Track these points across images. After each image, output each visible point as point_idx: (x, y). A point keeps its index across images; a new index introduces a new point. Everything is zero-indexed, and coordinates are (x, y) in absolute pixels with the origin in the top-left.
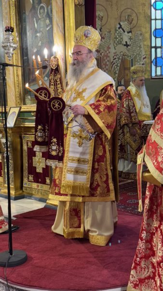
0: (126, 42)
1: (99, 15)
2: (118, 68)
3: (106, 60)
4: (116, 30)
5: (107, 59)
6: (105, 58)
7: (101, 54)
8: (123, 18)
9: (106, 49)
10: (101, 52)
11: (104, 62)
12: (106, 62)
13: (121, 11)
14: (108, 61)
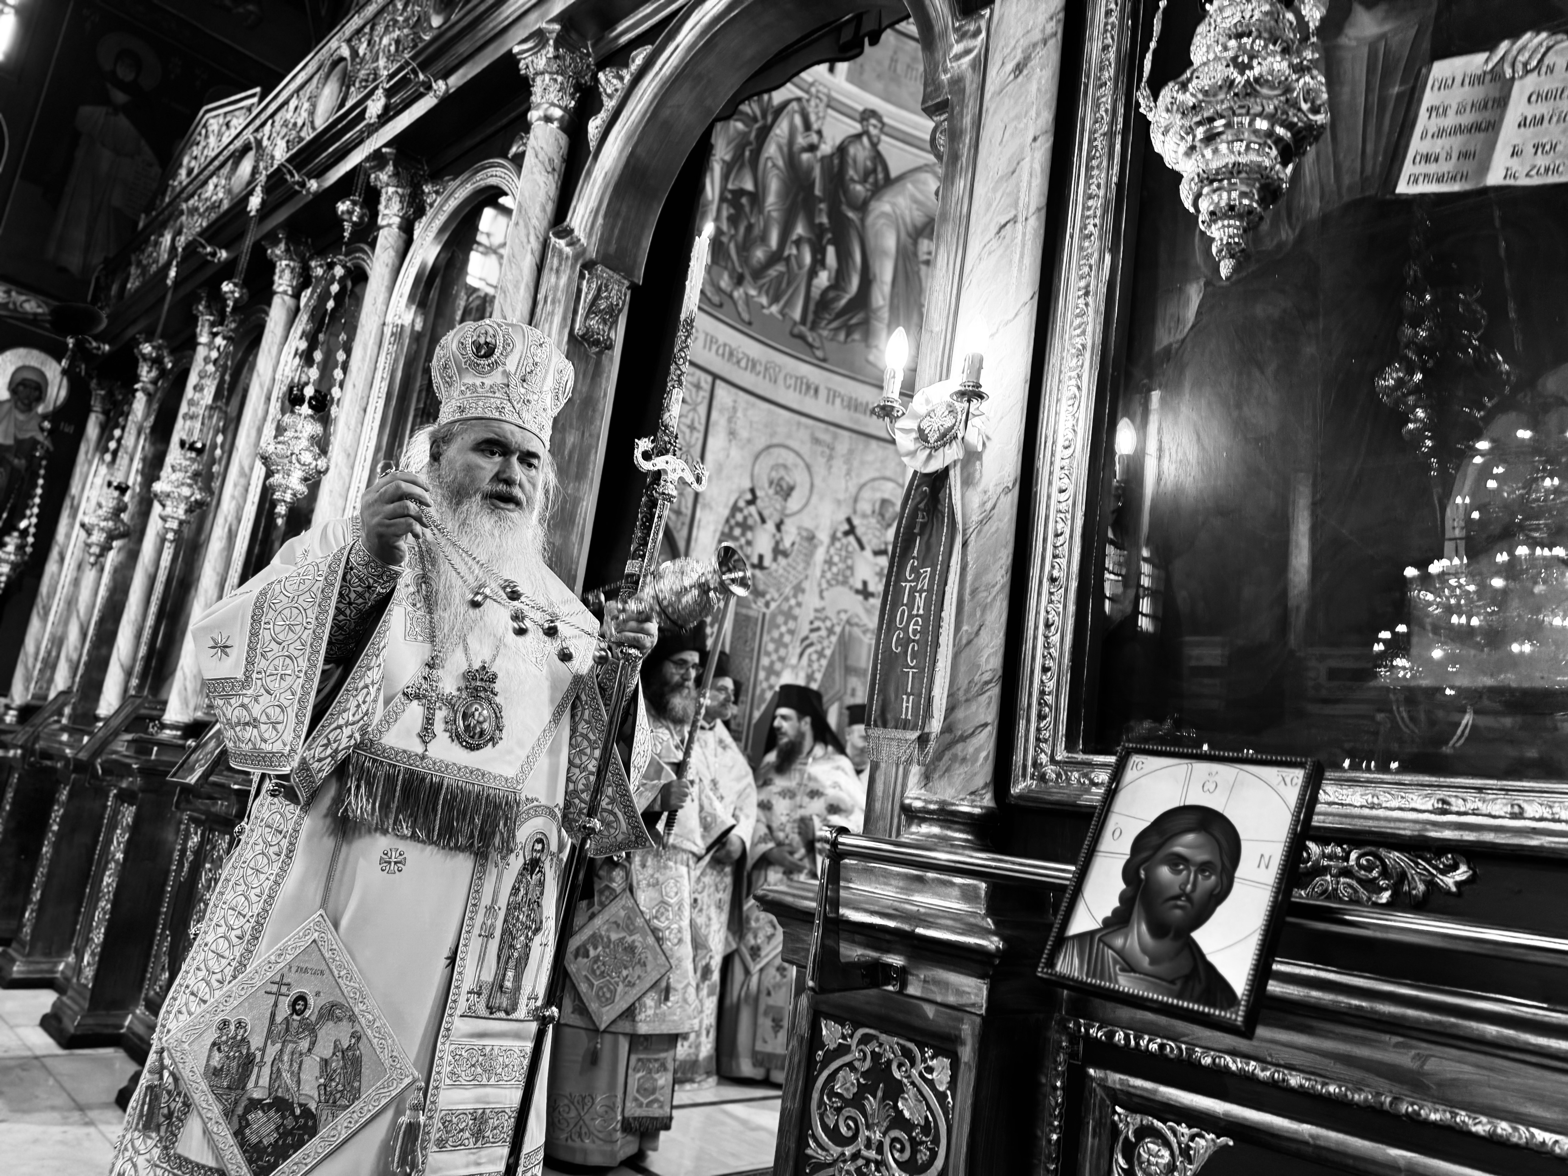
0: (865, 583)
1: (782, 479)
2: (824, 662)
3: (783, 629)
4: (834, 538)
5: (786, 623)
6: (780, 619)
7: (767, 605)
8: (865, 506)
9: (788, 590)
10: (768, 597)
11: (776, 634)
12: (782, 635)
13: (862, 480)
14: (791, 632)
